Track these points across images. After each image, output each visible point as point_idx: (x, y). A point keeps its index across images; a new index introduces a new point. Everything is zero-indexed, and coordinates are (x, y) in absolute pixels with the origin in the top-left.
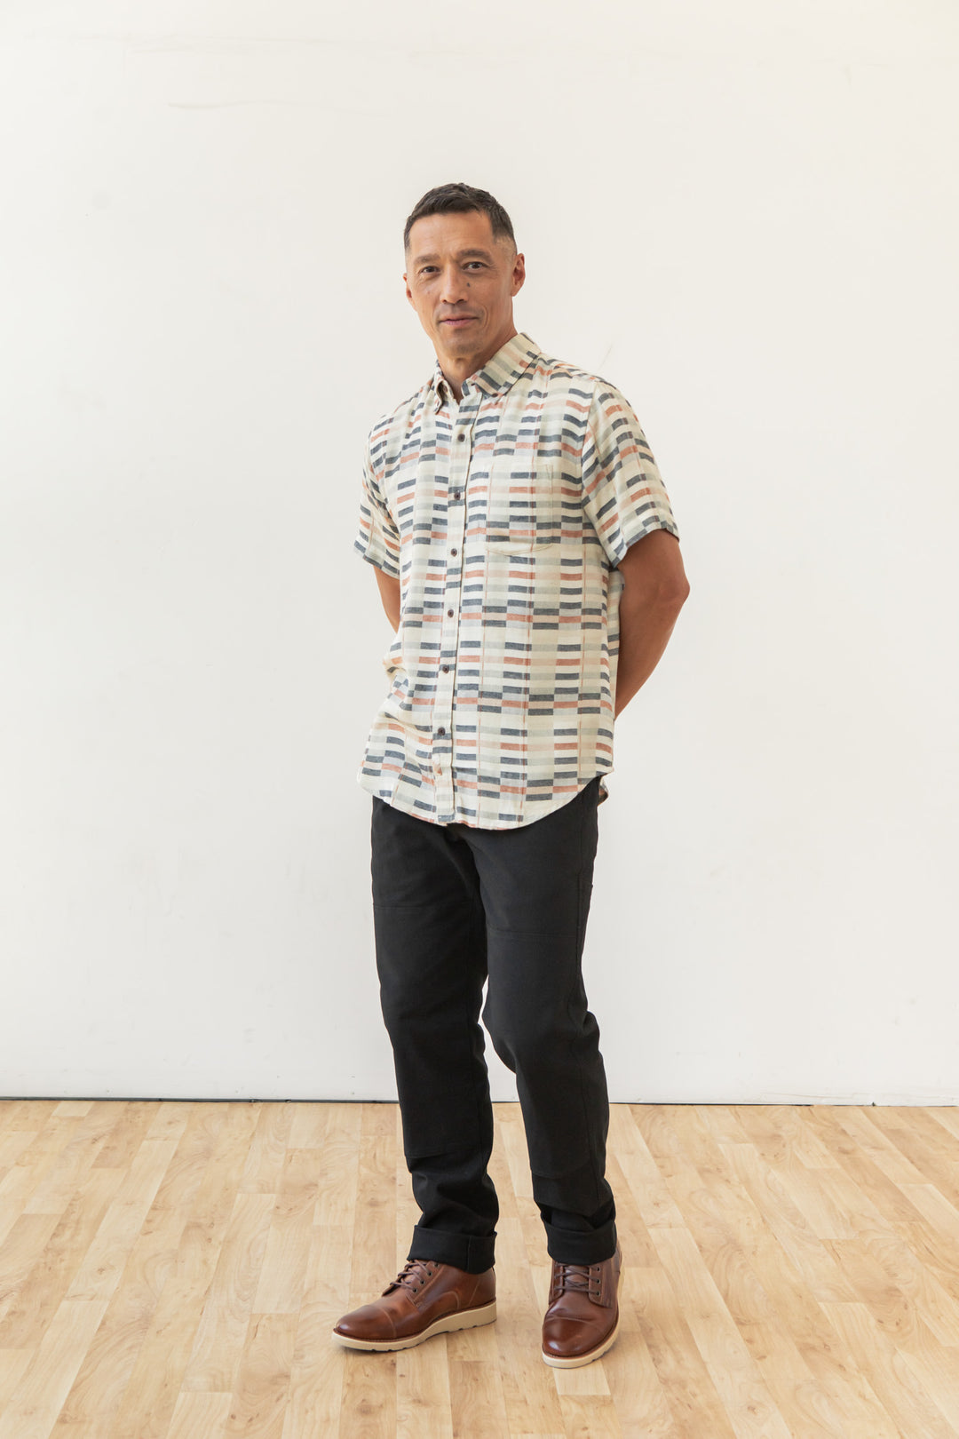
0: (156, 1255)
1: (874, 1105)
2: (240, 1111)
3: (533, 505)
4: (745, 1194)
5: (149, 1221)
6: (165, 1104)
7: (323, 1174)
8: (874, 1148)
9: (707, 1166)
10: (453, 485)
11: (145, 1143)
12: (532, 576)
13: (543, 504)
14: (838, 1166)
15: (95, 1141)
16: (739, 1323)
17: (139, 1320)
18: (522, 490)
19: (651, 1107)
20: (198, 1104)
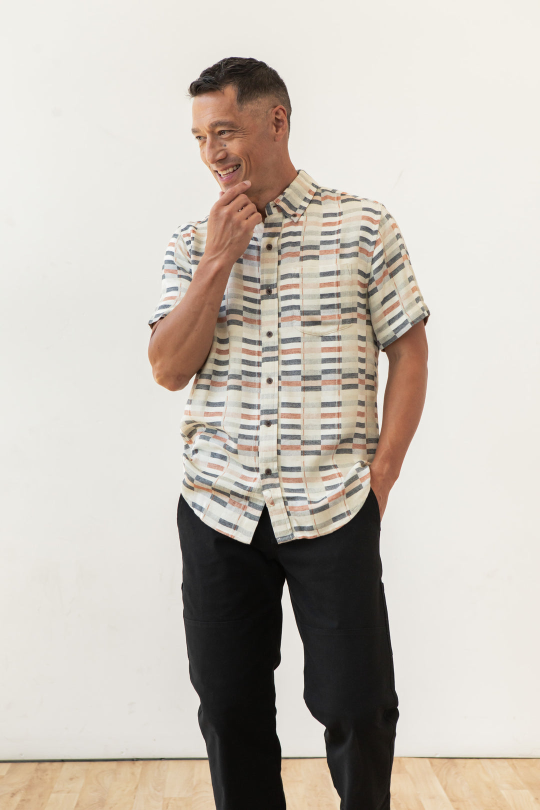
2: (126, 766)
3: (338, 295)
6: (66, 764)
10: (265, 283)
11: (53, 796)
12: (339, 349)
13: (345, 294)
15: (13, 795)
18: (330, 284)
19: (446, 760)
20: (92, 763)
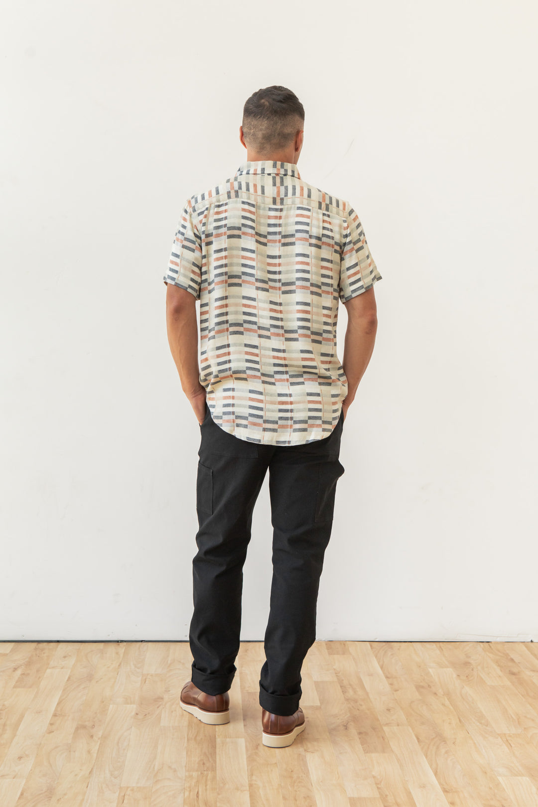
0: (56, 747)
1: (532, 641)
2: (112, 646)
4: (447, 703)
5: (51, 724)
6: (61, 644)
7: (167, 691)
8: (534, 671)
9: (421, 684)
11: (49, 671)
14: (508, 683)
15: (15, 669)
16: (445, 791)
17: (45, 792)
19: (384, 643)
20: (83, 644)
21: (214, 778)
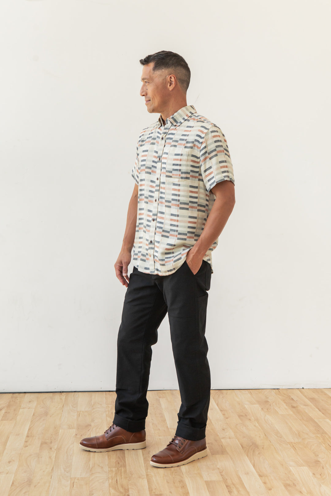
0: (30, 455)
1: (303, 388)
2: (57, 395)
3: (180, 165)
4: (257, 425)
5: (26, 442)
6: (27, 394)
7: (93, 421)
8: (304, 405)
9: (241, 414)
11: (21, 410)
12: (179, 190)
13: (184, 165)
14: (291, 413)
16: (260, 476)
17: (27, 482)
18: (177, 160)
19: (218, 391)
20: (40, 394)
21: (125, 471)
